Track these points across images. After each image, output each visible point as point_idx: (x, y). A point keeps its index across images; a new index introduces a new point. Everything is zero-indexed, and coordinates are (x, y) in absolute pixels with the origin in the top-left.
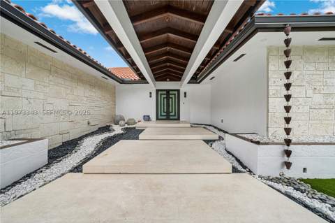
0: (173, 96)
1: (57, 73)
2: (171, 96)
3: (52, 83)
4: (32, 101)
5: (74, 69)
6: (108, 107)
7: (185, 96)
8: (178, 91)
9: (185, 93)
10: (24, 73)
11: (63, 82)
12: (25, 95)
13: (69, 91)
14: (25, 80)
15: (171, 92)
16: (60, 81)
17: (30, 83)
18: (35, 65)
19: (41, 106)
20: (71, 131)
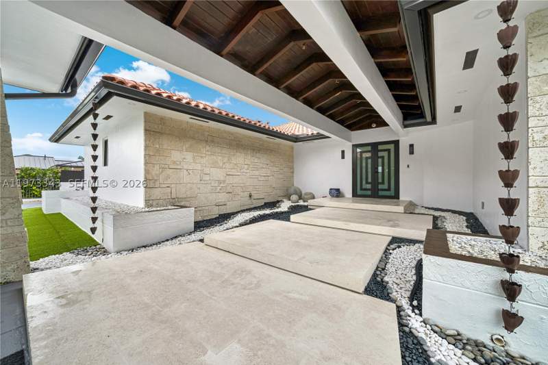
0: (385, 154)
1: (213, 141)
2: (380, 154)
3: (210, 153)
4: (190, 172)
5: (232, 134)
6: (281, 176)
7: (412, 152)
8: (396, 143)
9: (411, 146)
10: (184, 148)
11: (219, 151)
12: (185, 167)
13: (226, 160)
14: (185, 153)
15: (380, 147)
16: (218, 150)
17: (189, 156)
18: (193, 138)
19: (199, 176)
20: (228, 203)
